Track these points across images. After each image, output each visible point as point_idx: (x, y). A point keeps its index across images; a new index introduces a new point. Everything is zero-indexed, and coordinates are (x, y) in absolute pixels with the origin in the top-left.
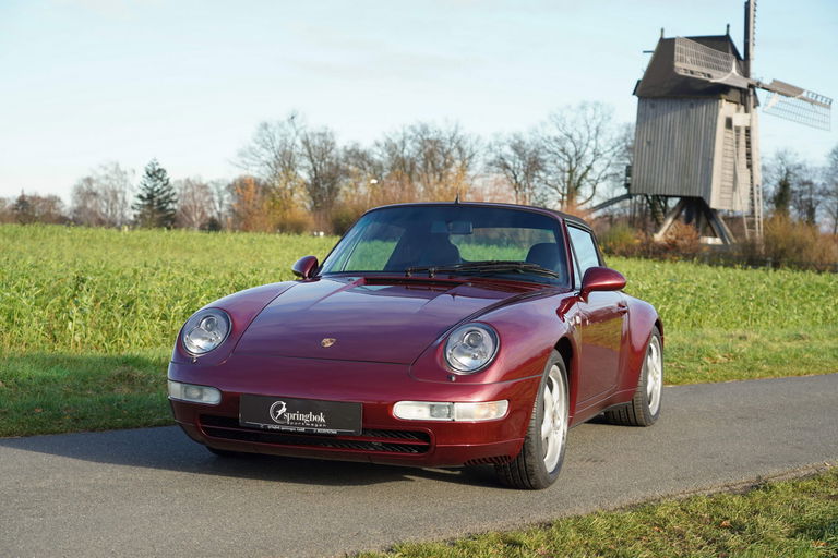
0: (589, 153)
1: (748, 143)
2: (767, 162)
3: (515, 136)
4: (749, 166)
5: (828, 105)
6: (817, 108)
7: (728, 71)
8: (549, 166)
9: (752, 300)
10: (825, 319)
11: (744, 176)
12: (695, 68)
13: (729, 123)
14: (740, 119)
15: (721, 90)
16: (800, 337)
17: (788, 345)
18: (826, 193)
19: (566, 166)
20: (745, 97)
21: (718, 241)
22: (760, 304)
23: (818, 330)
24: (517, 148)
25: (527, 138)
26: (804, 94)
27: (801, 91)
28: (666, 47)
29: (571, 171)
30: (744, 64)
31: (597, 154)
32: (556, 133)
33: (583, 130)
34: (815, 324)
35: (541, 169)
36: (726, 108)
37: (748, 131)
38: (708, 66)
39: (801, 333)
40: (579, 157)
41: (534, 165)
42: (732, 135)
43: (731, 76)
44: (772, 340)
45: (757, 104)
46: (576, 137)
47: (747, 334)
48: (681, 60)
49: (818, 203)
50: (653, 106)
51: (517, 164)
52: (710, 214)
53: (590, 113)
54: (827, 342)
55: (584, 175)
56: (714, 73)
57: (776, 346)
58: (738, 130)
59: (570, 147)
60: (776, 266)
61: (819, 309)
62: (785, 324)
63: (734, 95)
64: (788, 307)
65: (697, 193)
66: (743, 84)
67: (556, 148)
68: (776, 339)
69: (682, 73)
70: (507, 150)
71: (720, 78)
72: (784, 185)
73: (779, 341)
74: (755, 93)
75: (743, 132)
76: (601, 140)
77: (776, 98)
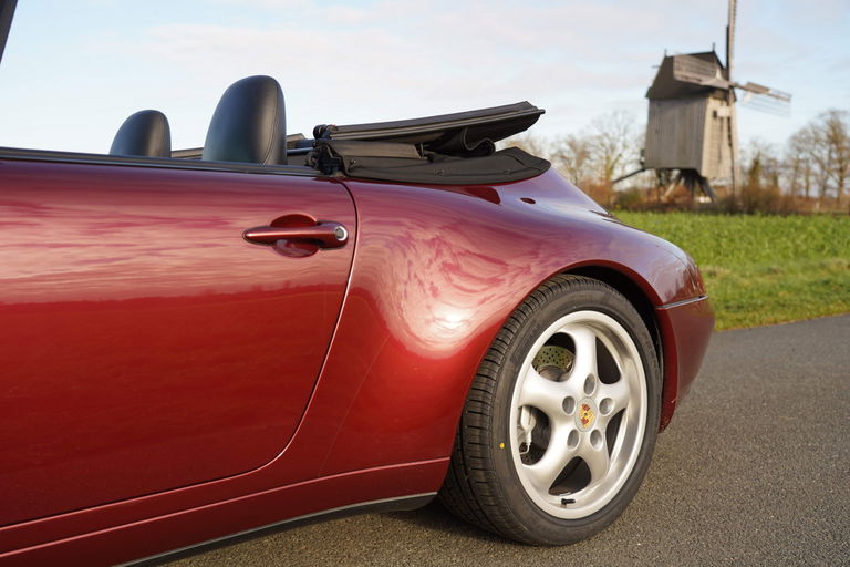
0: (619, 145)
1: (729, 129)
2: (743, 147)
3: (570, 136)
4: (731, 145)
5: (788, 99)
6: (780, 101)
7: (714, 76)
8: (594, 156)
9: (726, 237)
10: (796, 253)
11: (726, 152)
12: (689, 75)
13: (715, 114)
14: (723, 111)
15: (709, 91)
16: (771, 271)
17: (760, 280)
18: (786, 166)
19: (604, 155)
20: (726, 95)
21: (708, 200)
22: (732, 240)
23: (791, 263)
24: (572, 144)
25: (578, 138)
26: (771, 92)
27: (767, 89)
28: (668, 63)
29: (608, 159)
30: (726, 72)
31: (625, 146)
32: (596, 133)
33: (615, 130)
34: (785, 257)
35: (589, 158)
36: (713, 104)
37: (729, 119)
38: (699, 73)
39: (774, 266)
40: (613, 148)
41: (583, 155)
42: (718, 123)
43: (716, 80)
44: (743, 276)
45: (735, 100)
46: (611, 135)
47: (717, 270)
48: (679, 69)
49: (780, 173)
50: (659, 105)
51: (572, 155)
52: (703, 181)
53: (620, 117)
54: (801, 275)
55: (616, 161)
56: (703, 78)
57: (746, 282)
58: (722, 119)
59: (606, 141)
60: (751, 212)
61: (790, 244)
62: (757, 258)
63: (719, 94)
64: (759, 243)
65: (691, 165)
66: (725, 85)
67: (597, 142)
68: (748, 274)
69: (679, 78)
70: (565, 147)
71: (707, 82)
72: (756, 163)
73: (751, 276)
74: (734, 93)
75: (725, 121)
76: (628, 137)
77: (750, 95)
